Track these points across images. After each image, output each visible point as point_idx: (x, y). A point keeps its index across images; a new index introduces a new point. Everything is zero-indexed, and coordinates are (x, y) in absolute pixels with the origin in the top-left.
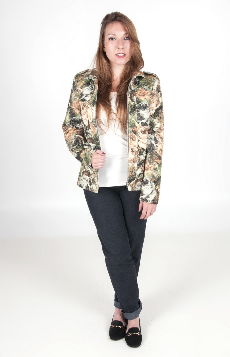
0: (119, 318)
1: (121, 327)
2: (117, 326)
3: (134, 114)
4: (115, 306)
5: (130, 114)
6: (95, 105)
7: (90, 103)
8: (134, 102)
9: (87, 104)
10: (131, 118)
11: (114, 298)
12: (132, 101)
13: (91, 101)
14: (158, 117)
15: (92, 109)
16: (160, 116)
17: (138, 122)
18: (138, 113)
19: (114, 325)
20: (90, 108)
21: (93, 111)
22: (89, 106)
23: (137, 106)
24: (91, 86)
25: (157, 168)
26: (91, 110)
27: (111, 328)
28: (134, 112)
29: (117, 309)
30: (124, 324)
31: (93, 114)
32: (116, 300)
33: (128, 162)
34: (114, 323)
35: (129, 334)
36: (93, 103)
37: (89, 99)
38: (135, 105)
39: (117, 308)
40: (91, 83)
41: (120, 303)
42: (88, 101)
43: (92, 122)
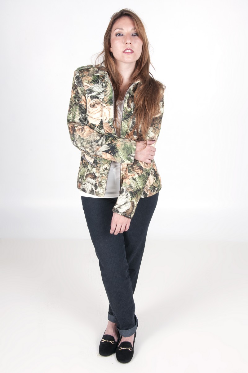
0: (111, 333)
1: (112, 343)
2: (107, 341)
3: (128, 121)
4: (108, 319)
5: (124, 121)
6: (112, 104)
7: (106, 102)
8: (131, 108)
9: (101, 103)
10: (124, 126)
11: (108, 311)
12: (128, 107)
13: (106, 99)
14: (155, 126)
15: (110, 109)
16: (157, 126)
17: (131, 130)
18: (134, 120)
19: (105, 340)
20: (107, 107)
21: (110, 111)
22: (104, 105)
23: (133, 113)
24: (101, 83)
25: (136, 178)
26: (108, 109)
27: (101, 342)
28: (128, 119)
29: (111, 323)
30: (116, 340)
31: (110, 114)
32: (111, 313)
33: (121, 170)
34: (105, 337)
35: (120, 349)
36: (110, 102)
37: (103, 98)
38: (131, 112)
39: (110, 321)
40: (99, 80)
41: (115, 316)
42: (102, 100)
43: (108, 123)
